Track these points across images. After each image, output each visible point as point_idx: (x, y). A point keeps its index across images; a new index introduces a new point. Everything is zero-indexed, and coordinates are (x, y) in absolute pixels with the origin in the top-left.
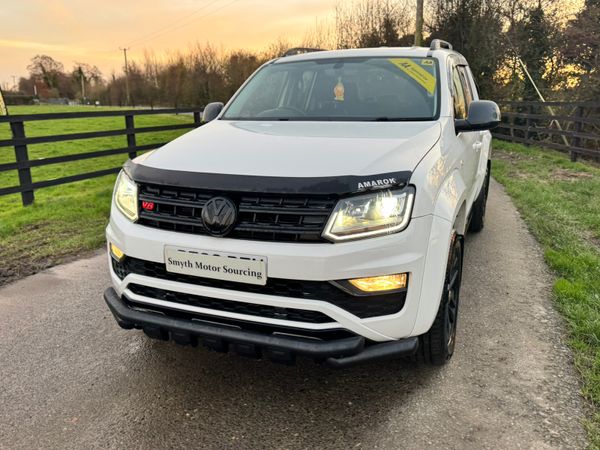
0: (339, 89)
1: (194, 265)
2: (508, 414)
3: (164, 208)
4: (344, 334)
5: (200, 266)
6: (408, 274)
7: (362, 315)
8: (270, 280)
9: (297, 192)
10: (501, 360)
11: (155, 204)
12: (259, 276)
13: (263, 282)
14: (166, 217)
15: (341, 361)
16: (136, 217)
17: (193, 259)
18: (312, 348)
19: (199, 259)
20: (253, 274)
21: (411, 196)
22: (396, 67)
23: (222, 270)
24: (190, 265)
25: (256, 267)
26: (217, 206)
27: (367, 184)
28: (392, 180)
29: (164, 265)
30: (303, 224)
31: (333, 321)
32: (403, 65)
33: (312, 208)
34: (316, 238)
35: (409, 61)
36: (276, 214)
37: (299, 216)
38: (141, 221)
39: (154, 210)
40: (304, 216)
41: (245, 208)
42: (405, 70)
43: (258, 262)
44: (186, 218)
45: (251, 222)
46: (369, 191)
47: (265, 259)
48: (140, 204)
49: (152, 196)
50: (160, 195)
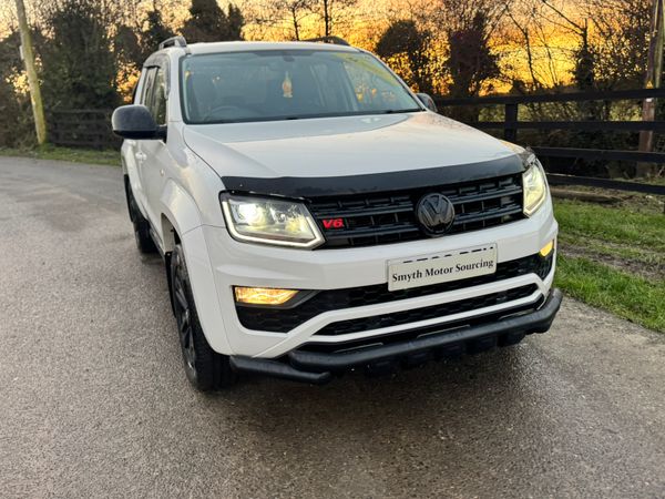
0: (288, 84)
1: (424, 273)
5: (430, 272)
8: (499, 265)
11: (344, 220)
12: (490, 264)
13: (492, 270)
14: (363, 232)
16: (318, 239)
17: (422, 267)
19: (429, 265)
20: (485, 264)
23: (455, 269)
24: (419, 274)
25: (486, 256)
29: (385, 285)
31: (537, 289)
33: (506, 189)
36: (481, 201)
37: (500, 198)
38: (328, 244)
39: (344, 227)
40: (504, 197)
43: (489, 250)
44: (390, 226)
45: (461, 213)
47: (494, 246)
48: (319, 223)
49: (334, 211)
50: (345, 208)
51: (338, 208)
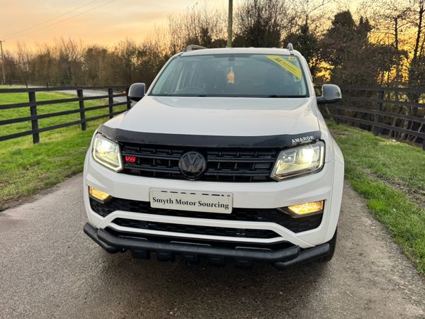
0: (231, 75)
1: (175, 201)
2: (382, 289)
3: (144, 161)
4: (286, 245)
5: (179, 202)
6: (324, 201)
7: (296, 231)
8: (234, 209)
9: (251, 147)
10: (361, 255)
11: (137, 158)
12: (227, 207)
13: (229, 211)
14: (147, 167)
15: (286, 264)
16: (120, 167)
17: (174, 197)
18: (269, 256)
19: (179, 197)
20: (222, 206)
21: (322, 148)
22: (272, 61)
23: (197, 204)
24: (171, 201)
25: (224, 201)
26: (192, 158)
27: (297, 140)
28: (312, 137)
29: (149, 203)
30: (255, 169)
31: (279, 236)
32: (276, 60)
33: (261, 158)
34: (264, 178)
35: (280, 58)
36: (235, 163)
37: (252, 163)
38: (125, 171)
39: (136, 162)
40: (256, 163)
41: (212, 159)
42: (279, 63)
43: (225, 197)
44: (164, 167)
45: (216, 169)
46: (299, 145)
47: (231, 195)
48: (123, 158)
49: (134, 152)
50: (141, 151)
51: (137, 151)
